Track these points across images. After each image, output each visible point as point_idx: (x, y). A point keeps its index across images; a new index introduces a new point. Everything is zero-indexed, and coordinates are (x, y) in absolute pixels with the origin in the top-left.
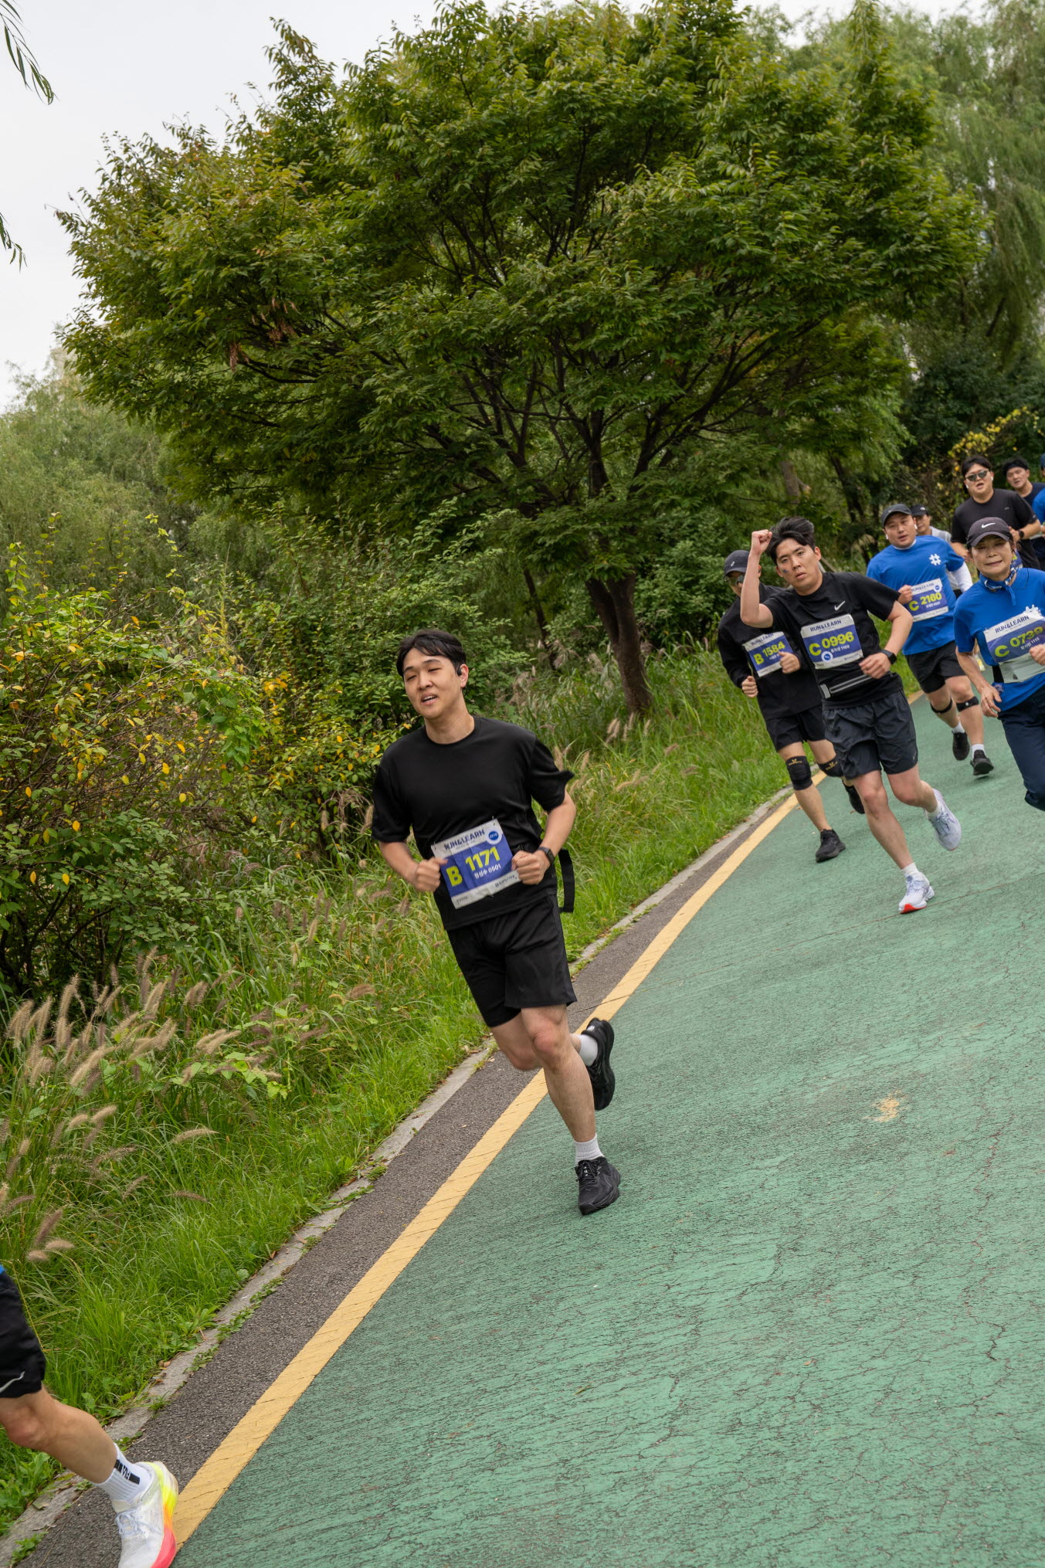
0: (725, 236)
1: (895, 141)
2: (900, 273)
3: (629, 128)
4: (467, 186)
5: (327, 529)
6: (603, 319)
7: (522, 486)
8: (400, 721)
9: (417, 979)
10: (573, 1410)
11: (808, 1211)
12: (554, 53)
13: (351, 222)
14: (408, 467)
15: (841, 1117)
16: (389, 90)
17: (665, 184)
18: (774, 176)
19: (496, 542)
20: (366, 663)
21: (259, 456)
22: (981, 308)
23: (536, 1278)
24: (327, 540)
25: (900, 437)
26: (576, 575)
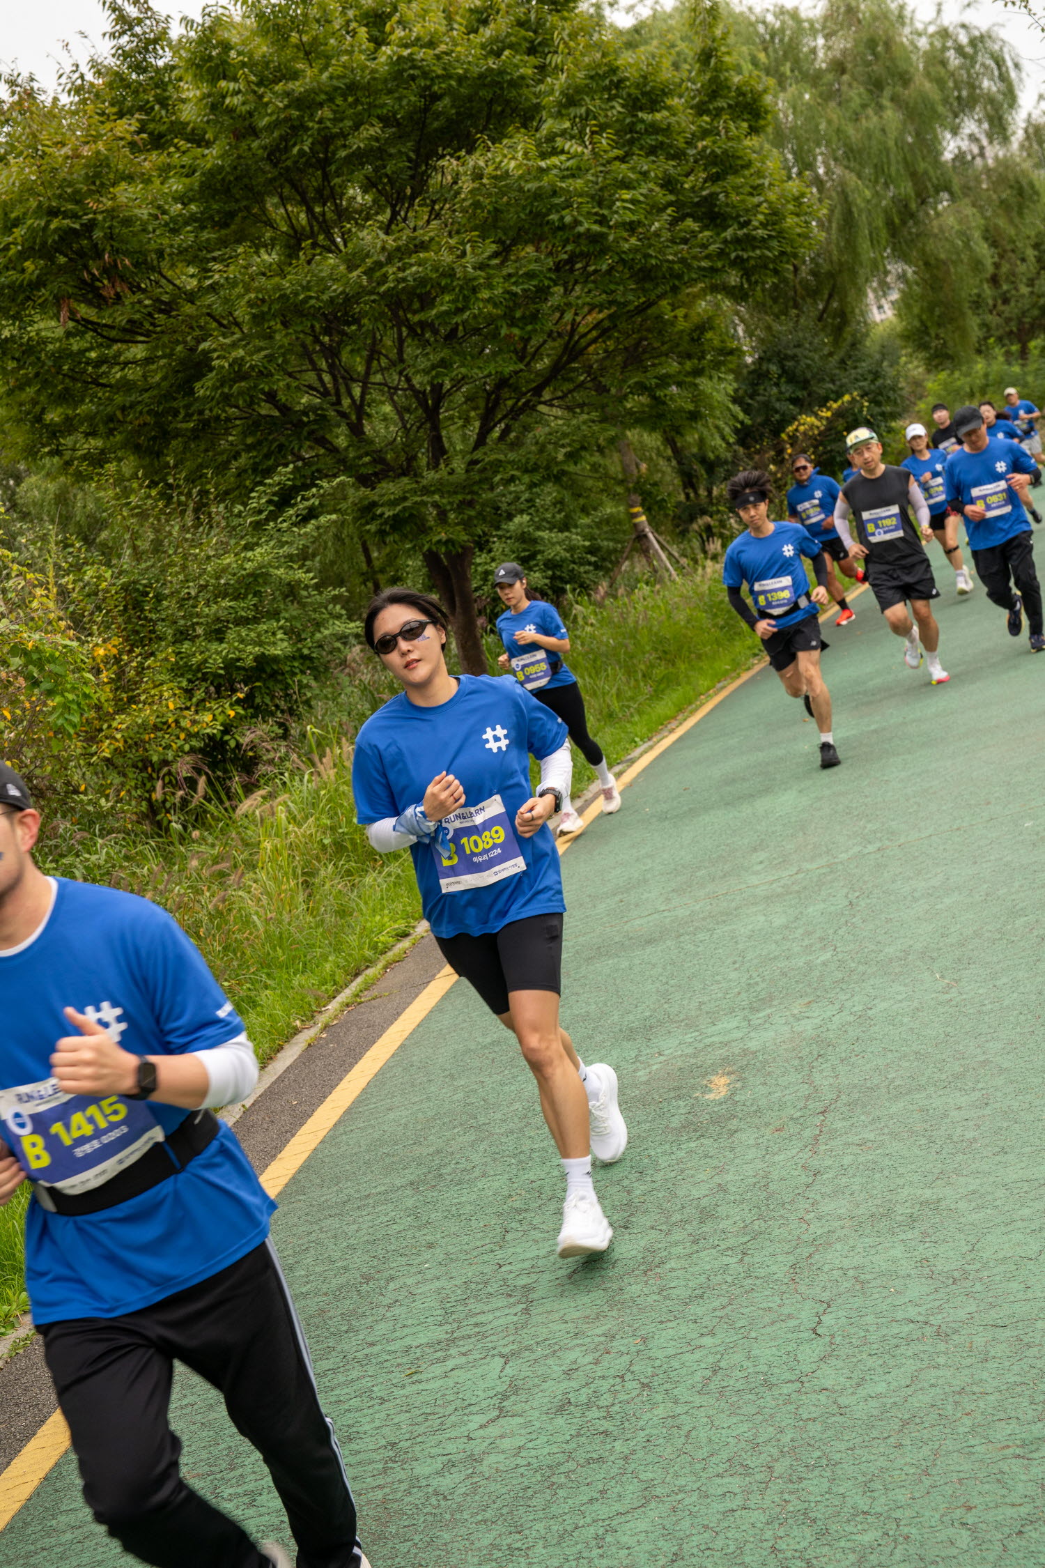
0: (564, 213)
1: (732, 125)
2: (737, 257)
3: (470, 99)
4: (307, 149)
5: (160, 493)
6: (444, 290)
7: (361, 457)
8: (234, 691)
9: (248, 952)
10: (402, 1392)
12: (395, 18)
13: (187, 181)
14: (245, 434)
15: (672, 1094)
16: (226, 47)
17: (505, 156)
18: (612, 154)
19: (332, 509)
20: (200, 631)
21: (90, 418)
22: (814, 293)
23: (367, 1258)
24: (161, 504)
25: (735, 418)
26: (414, 547)
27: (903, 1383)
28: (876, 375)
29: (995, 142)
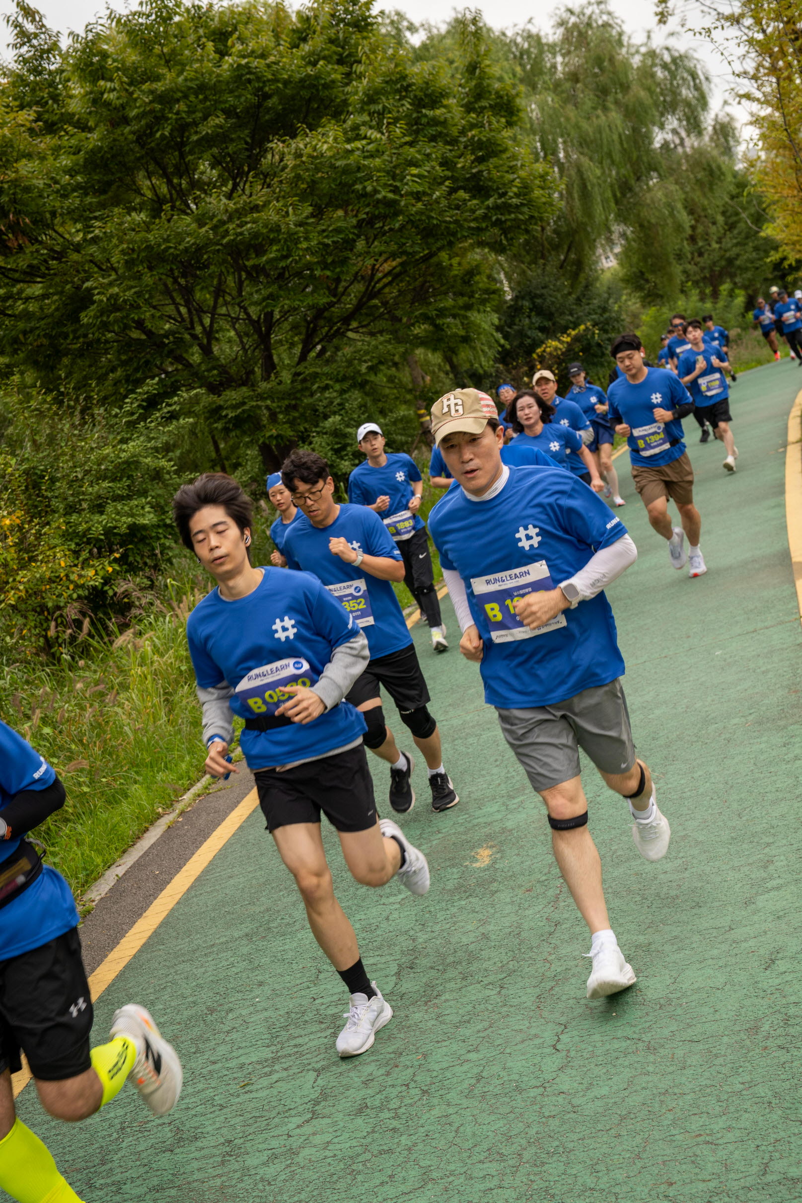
0: (366, 184)
1: (493, 120)
2: (497, 220)
3: (293, 98)
4: (167, 133)
5: (54, 399)
6: (272, 242)
7: (209, 370)
8: (112, 551)
9: (122, 754)
10: (237, 1100)
11: (422, 937)
12: (235, 36)
13: (74, 158)
14: (119, 352)
15: (448, 863)
16: (104, 55)
17: (320, 141)
18: (403, 140)
19: (189, 414)
20: (85, 505)
22: (556, 247)
23: (211, 994)
24: (54, 408)
25: (497, 341)
26: (252, 441)
27: (622, 1087)
28: (604, 310)
29: (692, 135)
